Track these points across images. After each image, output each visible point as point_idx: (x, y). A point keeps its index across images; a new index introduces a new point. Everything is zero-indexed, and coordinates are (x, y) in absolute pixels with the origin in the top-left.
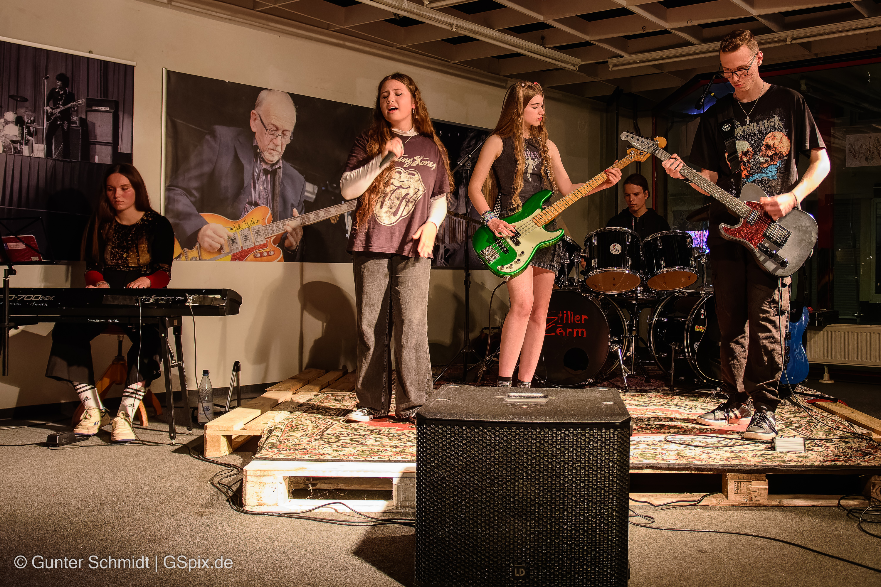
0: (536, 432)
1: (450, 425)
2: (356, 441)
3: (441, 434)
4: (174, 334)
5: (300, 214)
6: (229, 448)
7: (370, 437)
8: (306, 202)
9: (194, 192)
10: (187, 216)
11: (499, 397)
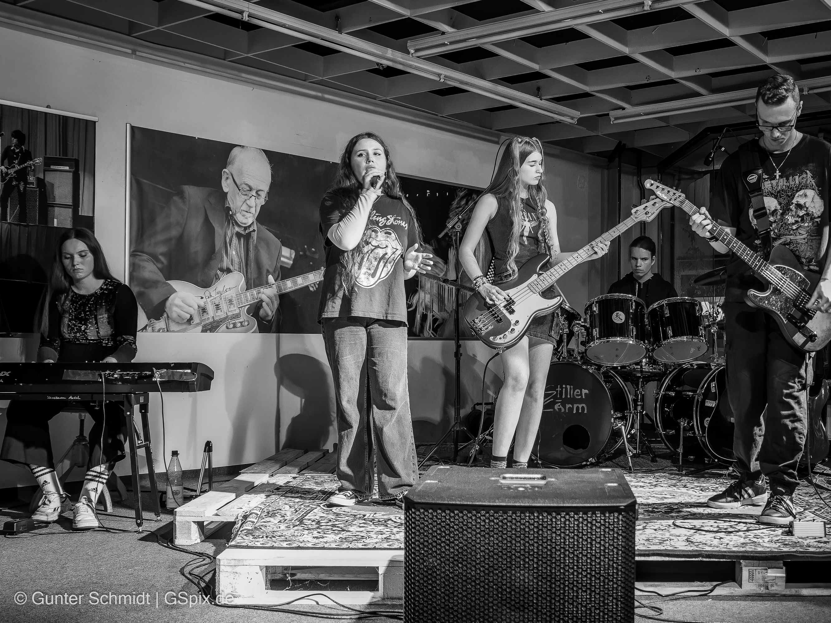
0: (534, 516)
1: (440, 509)
2: (338, 527)
3: (431, 519)
4: (141, 412)
5: (275, 281)
6: (200, 536)
7: (354, 523)
8: (281, 267)
9: (162, 258)
10: (154, 284)
11: (493, 479)
